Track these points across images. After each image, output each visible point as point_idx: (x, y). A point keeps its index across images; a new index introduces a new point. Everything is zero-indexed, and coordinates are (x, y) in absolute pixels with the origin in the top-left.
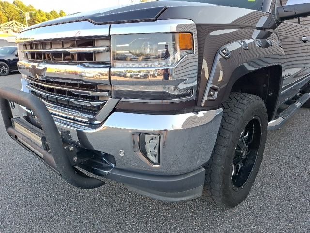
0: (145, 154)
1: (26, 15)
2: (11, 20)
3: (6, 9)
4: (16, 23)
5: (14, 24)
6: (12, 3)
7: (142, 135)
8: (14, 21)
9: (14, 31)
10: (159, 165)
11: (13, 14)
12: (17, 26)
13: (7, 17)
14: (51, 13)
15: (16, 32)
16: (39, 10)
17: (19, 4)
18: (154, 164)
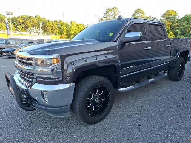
0: (44, 98)
1: (40, 24)
2: (33, 26)
3: (31, 20)
4: (35, 28)
5: (34, 28)
6: (34, 17)
7: (42, 92)
8: (34, 27)
9: (34, 32)
10: (48, 103)
11: (34, 23)
12: (36, 30)
13: (31, 24)
14: (55, 21)
15: (35, 33)
16: (48, 20)
17: (38, 17)
18: (47, 102)
